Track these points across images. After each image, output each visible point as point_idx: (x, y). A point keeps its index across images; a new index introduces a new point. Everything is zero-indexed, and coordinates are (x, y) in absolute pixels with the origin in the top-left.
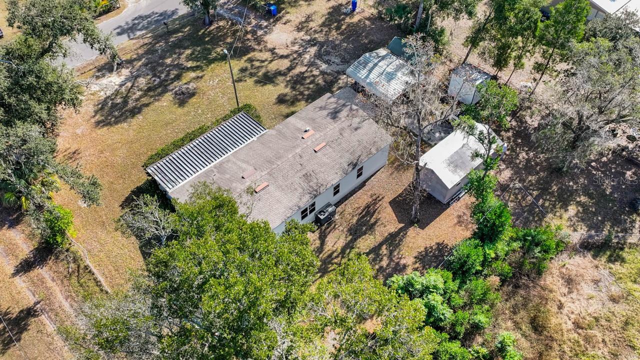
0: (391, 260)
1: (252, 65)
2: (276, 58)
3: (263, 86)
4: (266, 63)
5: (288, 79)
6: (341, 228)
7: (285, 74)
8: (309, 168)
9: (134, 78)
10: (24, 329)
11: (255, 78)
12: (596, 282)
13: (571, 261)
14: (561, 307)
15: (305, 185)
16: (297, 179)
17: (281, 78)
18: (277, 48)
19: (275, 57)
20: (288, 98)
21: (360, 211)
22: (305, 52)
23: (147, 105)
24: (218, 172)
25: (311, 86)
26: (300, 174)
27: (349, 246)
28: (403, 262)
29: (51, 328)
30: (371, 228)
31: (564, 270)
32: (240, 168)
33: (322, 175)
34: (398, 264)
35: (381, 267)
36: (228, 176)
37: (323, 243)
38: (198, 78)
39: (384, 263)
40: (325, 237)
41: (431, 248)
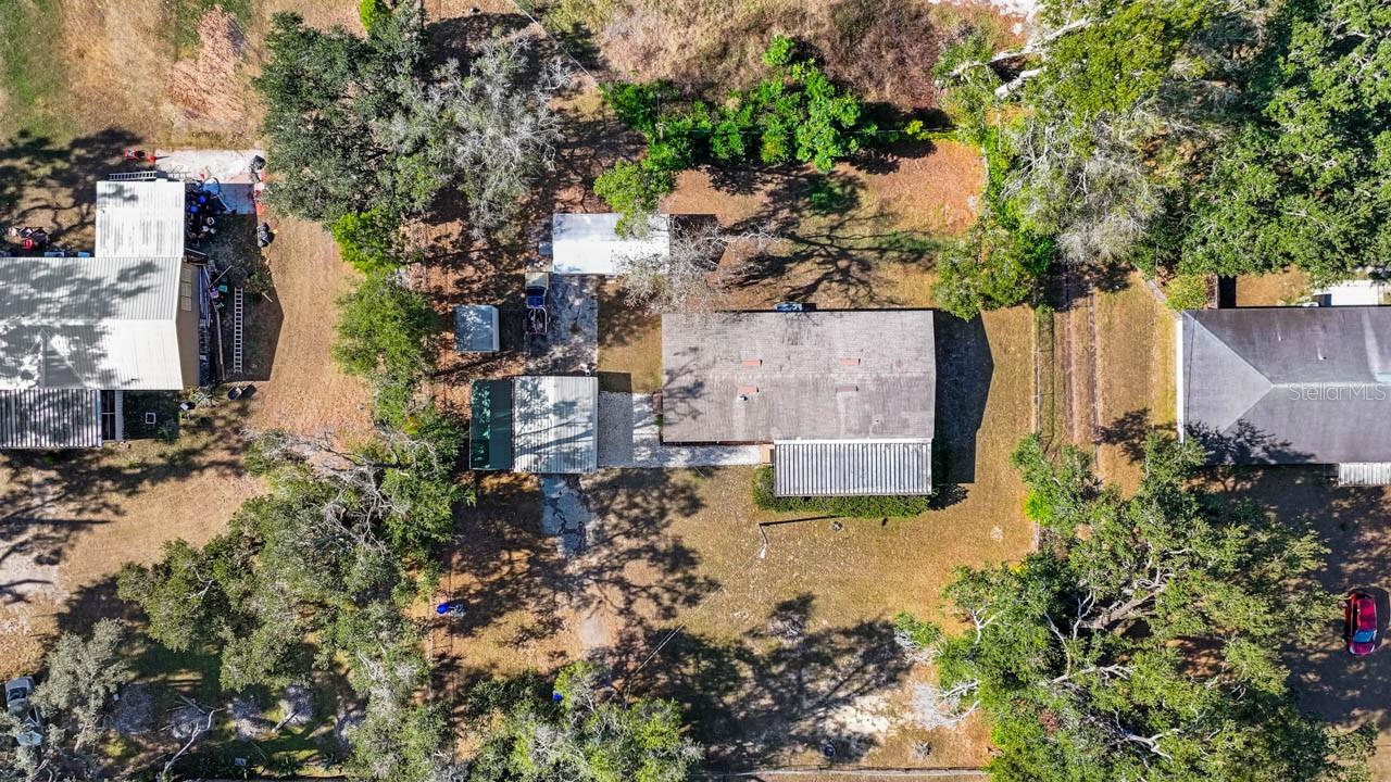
0: (775, 211)
1: (674, 600)
2: (634, 590)
3: (694, 551)
4: (652, 591)
5: (653, 538)
6: (787, 283)
7: (651, 548)
8: (784, 349)
9: (830, 702)
10: (1121, 423)
11: (691, 572)
12: (626, 36)
13: (622, 69)
14: (683, 47)
15: (804, 334)
16: (807, 345)
17: (662, 546)
18: (616, 611)
19: (634, 594)
20: (683, 503)
21: (753, 287)
22: (587, 572)
23: (846, 633)
24: (870, 422)
25: (638, 500)
26: (799, 348)
27: (799, 258)
28: (767, 200)
29: (1100, 406)
30: (760, 258)
31: (640, 68)
32: (847, 408)
33: (778, 331)
34: (774, 202)
35: (792, 211)
36: (867, 406)
37: (818, 282)
38: (754, 634)
39: (785, 213)
40: (808, 287)
41: (728, 191)
